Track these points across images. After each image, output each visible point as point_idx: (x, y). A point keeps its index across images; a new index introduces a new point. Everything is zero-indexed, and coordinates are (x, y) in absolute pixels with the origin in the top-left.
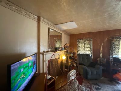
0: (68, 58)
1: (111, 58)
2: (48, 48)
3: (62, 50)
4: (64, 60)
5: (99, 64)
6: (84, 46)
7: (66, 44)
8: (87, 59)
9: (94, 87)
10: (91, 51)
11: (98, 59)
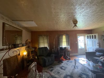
0: (30, 53)
1: (59, 48)
2: (3, 46)
3: (23, 46)
4: (25, 55)
5: (53, 53)
6: (43, 41)
7: (27, 40)
8: (45, 51)
9: (49, 70)
10: (48, 44)
11: (53, 50)
